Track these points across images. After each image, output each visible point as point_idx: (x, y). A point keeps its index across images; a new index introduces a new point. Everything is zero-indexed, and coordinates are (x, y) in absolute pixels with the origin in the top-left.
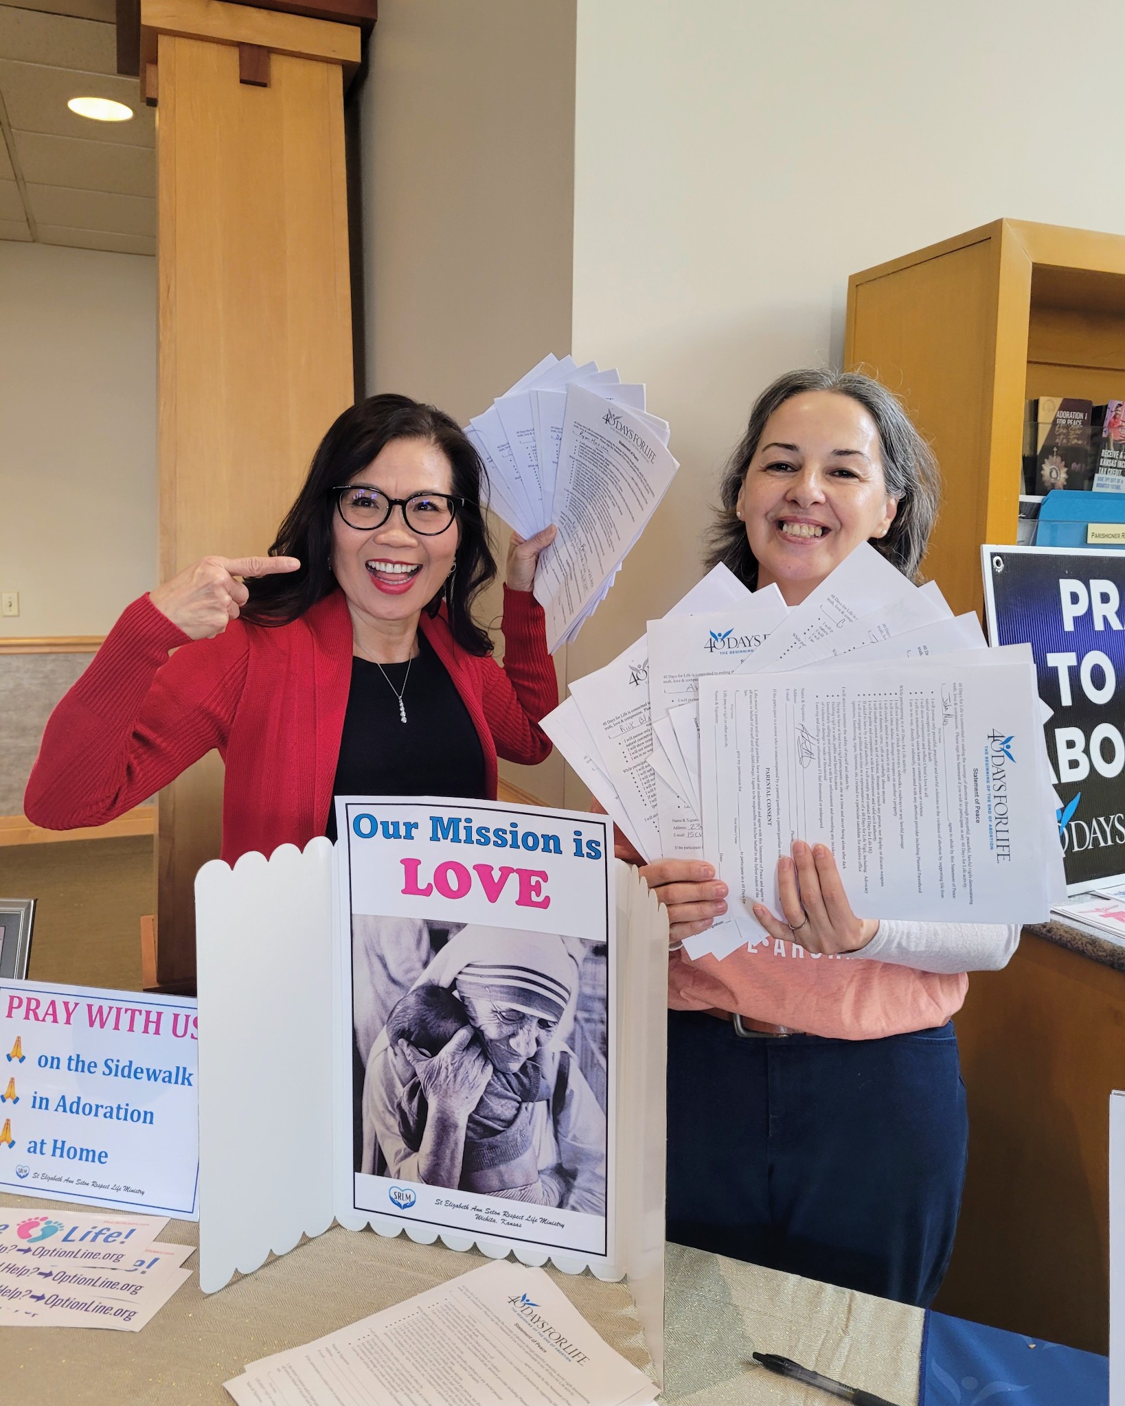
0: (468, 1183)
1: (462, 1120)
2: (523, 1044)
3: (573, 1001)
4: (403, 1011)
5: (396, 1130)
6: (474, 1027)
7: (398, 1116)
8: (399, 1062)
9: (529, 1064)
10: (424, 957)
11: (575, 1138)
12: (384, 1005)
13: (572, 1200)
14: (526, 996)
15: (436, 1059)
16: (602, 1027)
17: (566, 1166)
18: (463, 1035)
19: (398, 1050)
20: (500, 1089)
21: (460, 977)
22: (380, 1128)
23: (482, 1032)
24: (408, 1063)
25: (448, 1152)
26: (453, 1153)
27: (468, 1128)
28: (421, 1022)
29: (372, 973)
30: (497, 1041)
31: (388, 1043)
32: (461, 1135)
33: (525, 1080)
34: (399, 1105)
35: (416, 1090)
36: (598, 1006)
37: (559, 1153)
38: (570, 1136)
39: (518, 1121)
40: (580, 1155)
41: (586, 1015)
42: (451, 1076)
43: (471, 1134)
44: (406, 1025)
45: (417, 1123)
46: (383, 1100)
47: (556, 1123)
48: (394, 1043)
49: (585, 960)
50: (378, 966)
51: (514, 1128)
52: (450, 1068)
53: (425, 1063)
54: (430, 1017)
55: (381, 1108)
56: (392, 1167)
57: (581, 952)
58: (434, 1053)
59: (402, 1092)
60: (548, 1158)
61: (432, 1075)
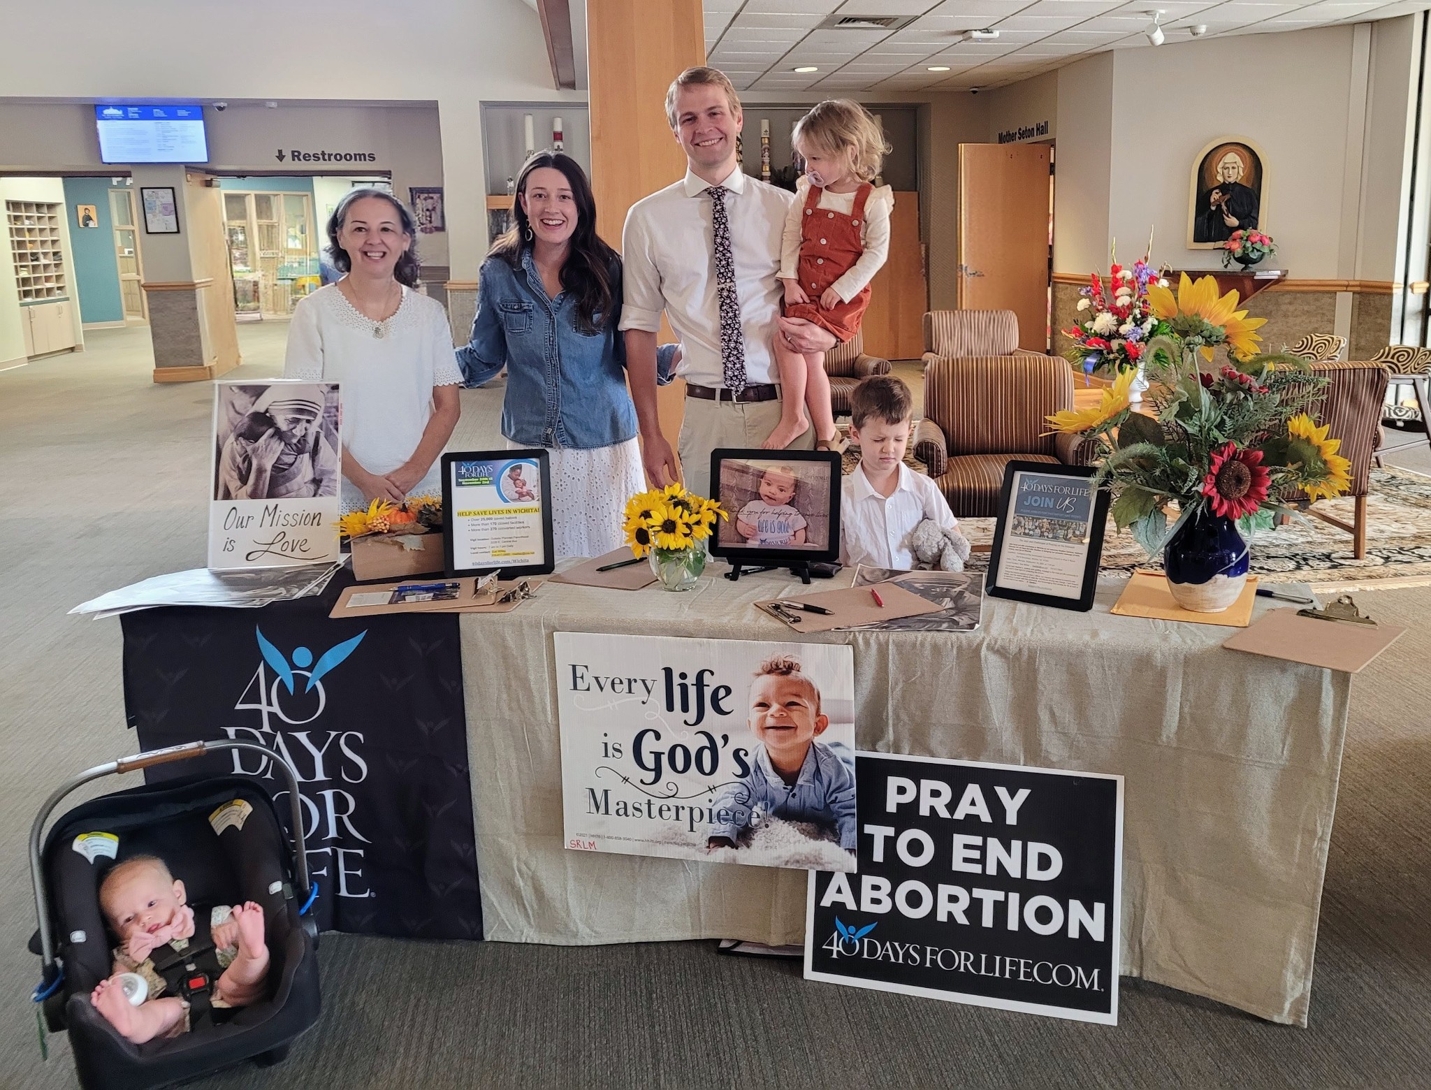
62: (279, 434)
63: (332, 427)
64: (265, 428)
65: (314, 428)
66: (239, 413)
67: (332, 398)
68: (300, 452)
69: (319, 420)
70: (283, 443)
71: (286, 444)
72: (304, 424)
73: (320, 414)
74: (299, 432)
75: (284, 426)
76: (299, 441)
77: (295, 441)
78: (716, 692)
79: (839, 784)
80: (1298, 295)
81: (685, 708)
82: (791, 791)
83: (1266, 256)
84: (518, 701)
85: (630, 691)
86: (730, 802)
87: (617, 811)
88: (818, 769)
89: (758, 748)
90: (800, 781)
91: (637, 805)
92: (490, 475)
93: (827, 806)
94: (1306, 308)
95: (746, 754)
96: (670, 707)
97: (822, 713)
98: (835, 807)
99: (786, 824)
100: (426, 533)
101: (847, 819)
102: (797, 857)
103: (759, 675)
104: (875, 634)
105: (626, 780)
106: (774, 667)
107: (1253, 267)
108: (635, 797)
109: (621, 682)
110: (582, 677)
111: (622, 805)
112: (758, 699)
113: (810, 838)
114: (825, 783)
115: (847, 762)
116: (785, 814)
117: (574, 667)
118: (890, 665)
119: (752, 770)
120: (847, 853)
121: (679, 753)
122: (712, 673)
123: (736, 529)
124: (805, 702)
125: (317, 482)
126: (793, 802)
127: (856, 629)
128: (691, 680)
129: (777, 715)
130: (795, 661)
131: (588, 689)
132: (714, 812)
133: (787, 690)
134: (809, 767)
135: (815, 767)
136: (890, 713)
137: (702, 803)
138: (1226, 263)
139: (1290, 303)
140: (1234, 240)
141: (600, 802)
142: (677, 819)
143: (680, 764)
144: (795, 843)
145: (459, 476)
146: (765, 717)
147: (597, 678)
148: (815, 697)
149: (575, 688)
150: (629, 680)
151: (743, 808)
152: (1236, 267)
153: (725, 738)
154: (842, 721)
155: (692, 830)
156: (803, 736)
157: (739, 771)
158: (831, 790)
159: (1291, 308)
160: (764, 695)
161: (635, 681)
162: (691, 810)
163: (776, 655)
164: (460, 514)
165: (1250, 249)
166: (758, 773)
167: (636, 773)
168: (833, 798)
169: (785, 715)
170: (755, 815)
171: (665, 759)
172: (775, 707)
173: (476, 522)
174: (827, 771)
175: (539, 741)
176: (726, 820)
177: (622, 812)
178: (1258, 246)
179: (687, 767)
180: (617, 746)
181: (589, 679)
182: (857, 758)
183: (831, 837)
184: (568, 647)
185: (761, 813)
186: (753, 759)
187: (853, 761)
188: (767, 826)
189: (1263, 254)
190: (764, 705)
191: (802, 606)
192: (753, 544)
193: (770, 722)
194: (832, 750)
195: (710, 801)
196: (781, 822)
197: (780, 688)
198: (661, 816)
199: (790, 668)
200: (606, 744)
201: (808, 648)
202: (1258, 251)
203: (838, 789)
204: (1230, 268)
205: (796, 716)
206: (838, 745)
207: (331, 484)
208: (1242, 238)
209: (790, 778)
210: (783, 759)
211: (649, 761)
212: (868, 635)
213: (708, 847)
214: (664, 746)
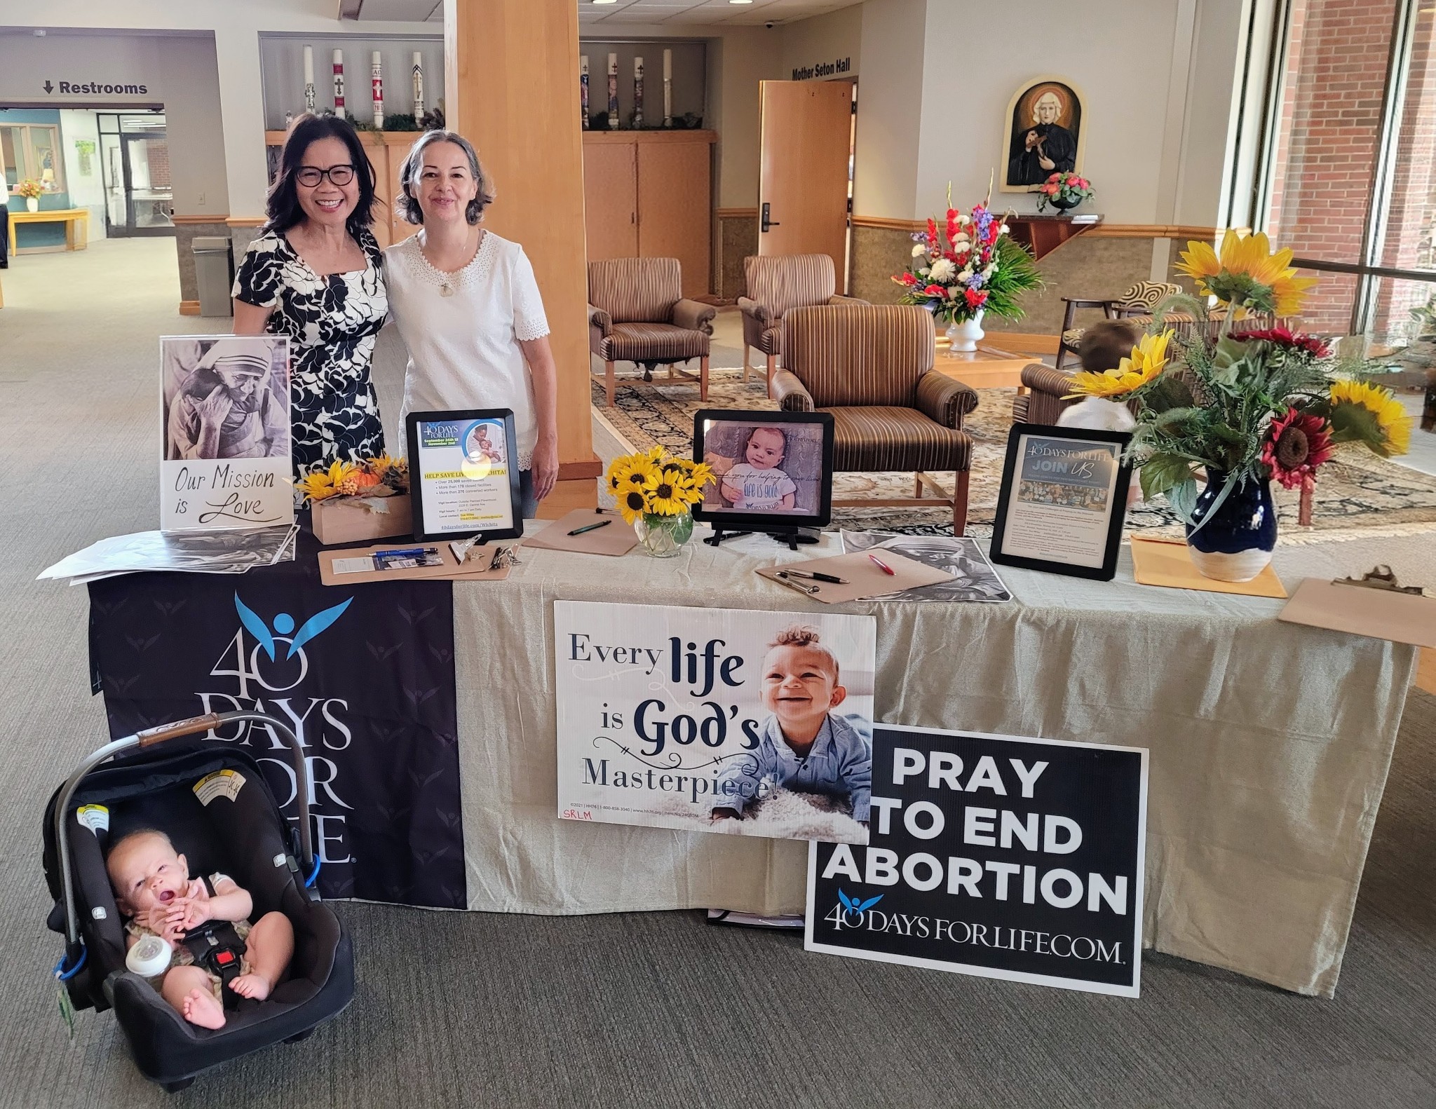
62: (226, 391)
63: (280, 384)
64: (211, 385)
65: (262, 385)
66: (184, 369)
67: (279, 354)
68: (249, 410)
69: (267, 377)
70: (231, 401)
71: (234, 402)
72: (252, 381)
73: (268, 371)
74: (247, 389)
75: (232, 384)
76: (247, 399)
77: (243, 399)
78: (727, 661)
79: (854, 756)
80: (1114, 241)
81: (692, 679)
82: (803, 762)
83: (1083, 201)
84: (513, 670)
85: (634, 661)
86: (737, 774)
87: (615, 782)
88: (833, 741)
89: (769, 720)
90: (813, 753)
91: (636, 776)
92: (456, 435)
93: (840, 778)
94: (1121, 254)
95: (756, 726)
96: (676, 677)
97: (840, 684)
98: (849, 779)
99: (796, 796)
100: (392, 495)
101: (861, 791)
102: (807, 829)
103: (774, 645)
104: (901, 605)
105: (626, 750)
106: (790, 637)
107: (1069, 212)
108: (633, 767)
109: (625, 652)
110: (582, 647)
111: (620, 775)
112: (771, 671)
113: (821, 809)
114: (840, 755)
115: (865, 734)
116: (795, 786)
117: (574, 636)
118: (914, 636)
119: (761, 742)
120: (860, 824)
121: (684, 724)
122: (723, 643)
123: (721, 493)
124: (822, 673)
125: (268, 441)
126: (805, 775)
127: (881, 599)
128: (700, 651)
129: (791, 686)
130: (813, 631)
131: (589, 659)
132: (719, 784)
133: (803, 661)
134: (823, 739)
135: (830, 738)
136: (905, 685)
137: (708, 774)
138: (1041, 207)
139: (1106, 249)
140: (1052, 183)
141: (597, 772)
142: (680, 789)
143: (684, 734)
144: (804, 815)
145: (425, 436)
146: (778, 688)
147: (598, 648)
148: (833, 667)
149: (575, 657)
150: (634, 650)
151: (750, 779)
152: (1051, 211)
153: (734, 709)
154: (859, 693)
155: (694, 801)
156: (818, 708)
157: (748, 742)
158: (845, 762)
159: (1106, 254)
160: (778, 666)
161: (640, 651)
162: (695, 781)
163: (794, 625)
164: (427, 476)
165: (1068, 193)
166: (769, 745)
167: (637, 743)
168: (847, 770)
169: (800, 686)
170: (762, 787)
171: (668, 730)
172: (789, 679)
173: (443, 485)
174: (842, 743)
175: (533, 711)
176: (732, 791)
177: (620, 782)
178: (1076, 190)
179: (691, 738)
180: (617, 717)
181: (590, 648)
182: (875, 730)
183: (843, 809)
184: (568, 617)
185: (769, 785)
186: (764, 731)
187: (871, 733)
188: (775, 798)
189: (1081, 199)
190: (777, 676)
191: (812, 575)
192: (740, 508)
193: (784, 693)
194: (849, 722)
195: (716, 772)
196: (790, 794)
197: (795, 662)
198: (662, 787)
199: (807, 639)
200: (605, 715)
201: (828, 618)
202: (1076, 194)
203: (853, 762)
204: (1045, 213)
205: (811, 688)
206: (855, 717)
207: (282, 444)
208: (1060, 182)
209: (802, 750)
210: (796, 731)
211: (651, 731)
212: (894, 606)
213: (712, 818)
214: (668, 717)
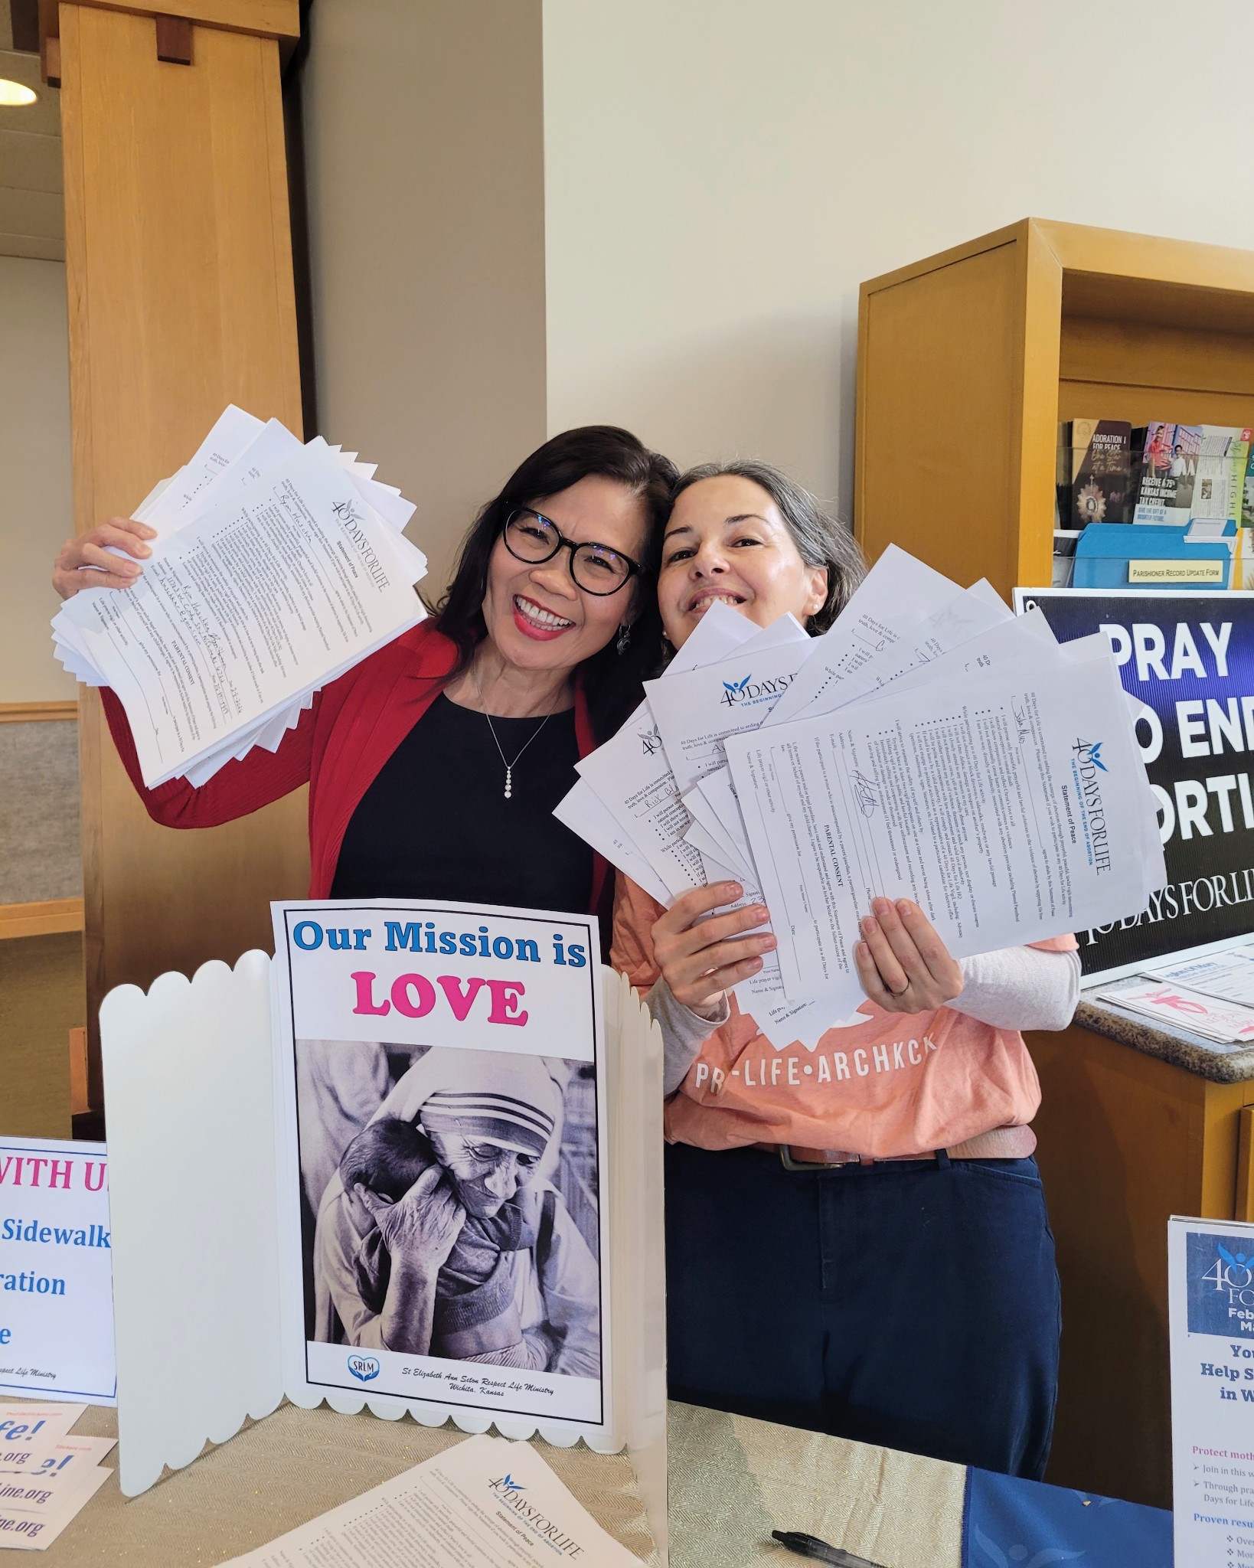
0: (441, 1348)
1: (431, 1276)
2: (500, 1185)
3: (557, 1131)
4: (360, 1150)
5: (355, 1289)
6: (442, 1166)
7: (356, 1273)
8: (355, 1211)
9: (508, 1207)
10: (382, 1086)
11: (563, 1290)
12: (336, 1144)
13: (562, 1361)
14: (502, 1128)
15: (399, 1206)
16: (591, 1161)
17: (553, 1323)
18: (430, 1175)
19: (354, 1196)
20: (475, 1237)
21: (425, 1109)
22: (335, 1289)
23: (452, 1171)
24: (366, 1211)
25: (416, 1312)
26: (422, 1313)
27: (439, 1283)
28: (380, 1162)
29: (321, 1107)
30: (470, 1181)
31: (342, 1188)
32: (430, 1292)
33: (504, 1226)
34: (357, 1260)
35: (376, 1242)
36: (587, 1137)
37: (546, 1309)
38: (558, 1288)
39: (497, 1273)
40: (569, 1310)
41: (573, 1148)
42: (417, 1224)
43: (442, 1290)
44: (363, 1167)
45: (377, 1280)
46: (337, 1255)
47: (541, 1274)
48: (349, 1189)
49: (571, 1084)
50: (328, 1099)
51: (492, 1282)
52: (416, 1215)
53: (387, 1210)
54: (391, 1156)
55: (336, 1264)
56: (351, 1333)
57: (566, 1075)
58: (397, 1196)
59: (359, 1244)
60: (533, 1315)
61: (395, 1224)
